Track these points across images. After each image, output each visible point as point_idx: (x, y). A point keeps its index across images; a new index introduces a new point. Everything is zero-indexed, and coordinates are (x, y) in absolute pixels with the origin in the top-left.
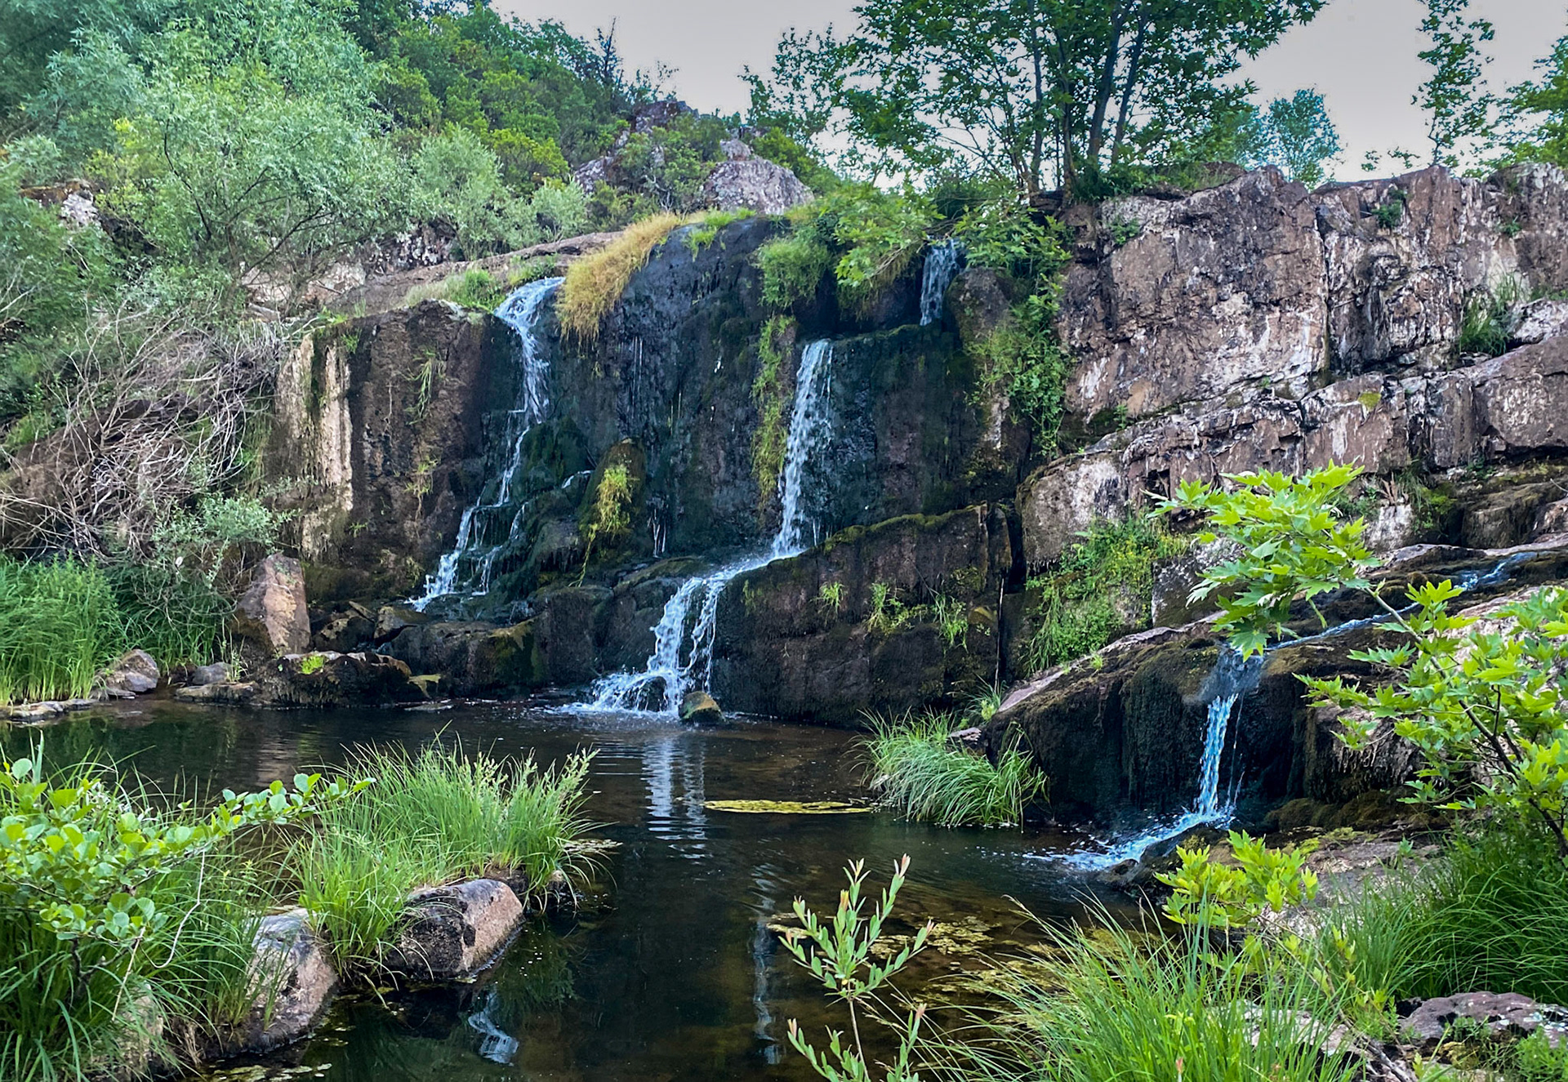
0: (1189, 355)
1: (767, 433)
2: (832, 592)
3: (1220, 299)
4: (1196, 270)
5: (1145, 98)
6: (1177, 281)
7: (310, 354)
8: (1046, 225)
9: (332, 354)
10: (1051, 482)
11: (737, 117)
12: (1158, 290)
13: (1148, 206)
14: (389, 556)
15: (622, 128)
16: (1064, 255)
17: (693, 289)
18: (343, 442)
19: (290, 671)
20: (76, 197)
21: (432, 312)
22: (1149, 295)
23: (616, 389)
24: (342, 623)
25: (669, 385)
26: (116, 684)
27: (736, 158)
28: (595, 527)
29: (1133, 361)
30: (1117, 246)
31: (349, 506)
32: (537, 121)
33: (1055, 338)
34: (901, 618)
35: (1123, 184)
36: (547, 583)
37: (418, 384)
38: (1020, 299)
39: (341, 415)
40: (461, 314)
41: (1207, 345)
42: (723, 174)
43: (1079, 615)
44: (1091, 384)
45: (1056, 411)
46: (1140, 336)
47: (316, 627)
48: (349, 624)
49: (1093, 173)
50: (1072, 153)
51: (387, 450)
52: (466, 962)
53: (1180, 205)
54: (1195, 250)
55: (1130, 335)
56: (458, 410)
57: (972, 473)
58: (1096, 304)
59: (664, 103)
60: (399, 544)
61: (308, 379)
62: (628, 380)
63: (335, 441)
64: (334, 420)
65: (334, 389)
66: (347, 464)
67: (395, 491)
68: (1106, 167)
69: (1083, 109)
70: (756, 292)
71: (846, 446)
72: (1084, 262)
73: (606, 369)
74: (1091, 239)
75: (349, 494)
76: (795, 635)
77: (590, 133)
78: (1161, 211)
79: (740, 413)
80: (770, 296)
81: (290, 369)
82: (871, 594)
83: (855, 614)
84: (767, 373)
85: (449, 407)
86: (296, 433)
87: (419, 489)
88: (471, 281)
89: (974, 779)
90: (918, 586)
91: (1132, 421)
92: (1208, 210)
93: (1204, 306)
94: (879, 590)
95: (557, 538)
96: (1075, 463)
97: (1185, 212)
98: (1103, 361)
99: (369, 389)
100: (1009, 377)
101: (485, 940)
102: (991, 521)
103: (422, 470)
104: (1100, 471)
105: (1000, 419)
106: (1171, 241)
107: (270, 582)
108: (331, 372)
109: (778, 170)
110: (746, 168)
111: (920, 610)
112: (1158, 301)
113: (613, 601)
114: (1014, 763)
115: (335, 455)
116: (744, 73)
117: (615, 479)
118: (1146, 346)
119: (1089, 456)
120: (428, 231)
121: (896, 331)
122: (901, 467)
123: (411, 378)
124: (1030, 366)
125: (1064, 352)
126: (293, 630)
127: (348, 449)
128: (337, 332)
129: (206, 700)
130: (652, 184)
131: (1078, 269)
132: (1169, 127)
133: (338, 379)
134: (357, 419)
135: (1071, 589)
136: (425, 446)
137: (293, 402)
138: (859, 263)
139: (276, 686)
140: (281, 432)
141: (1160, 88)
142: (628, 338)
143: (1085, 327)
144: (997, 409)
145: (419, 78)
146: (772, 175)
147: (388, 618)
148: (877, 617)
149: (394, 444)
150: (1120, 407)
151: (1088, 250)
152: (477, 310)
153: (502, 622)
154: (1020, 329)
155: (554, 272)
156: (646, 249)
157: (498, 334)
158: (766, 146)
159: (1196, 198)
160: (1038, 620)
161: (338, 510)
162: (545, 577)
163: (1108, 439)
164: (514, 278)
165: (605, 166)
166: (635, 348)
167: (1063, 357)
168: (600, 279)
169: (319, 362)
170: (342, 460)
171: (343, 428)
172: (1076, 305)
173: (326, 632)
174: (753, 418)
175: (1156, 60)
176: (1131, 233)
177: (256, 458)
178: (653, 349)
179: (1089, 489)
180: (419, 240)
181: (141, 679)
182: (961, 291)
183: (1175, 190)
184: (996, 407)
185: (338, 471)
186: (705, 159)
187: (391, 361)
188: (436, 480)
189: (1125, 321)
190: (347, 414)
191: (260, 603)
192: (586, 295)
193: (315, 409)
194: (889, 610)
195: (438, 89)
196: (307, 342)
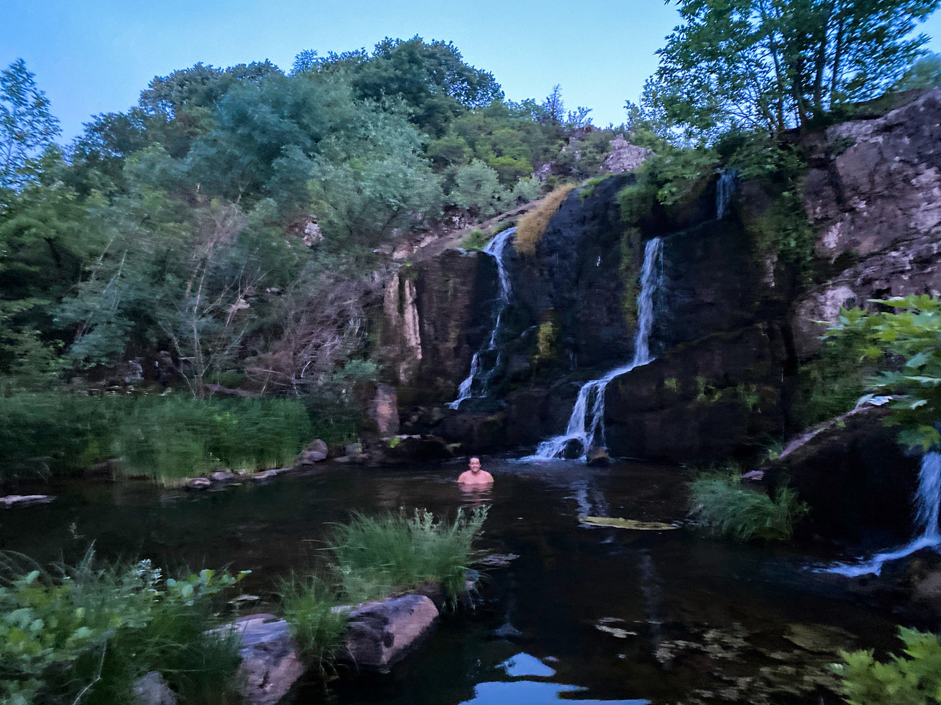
0: (899, 212)
1: (629, 294)
2: (671, 383)
3: (917, 174)
4: (897, 158)
5: (851, 62)
6: (884, 168)
7: (398, 283)
8: (790, 149)
9: (407, 283)
10: (809, 304)
11: (622, 127)
12: (871, 175)
13: (858, 126)
14: (440, 380)
15: (561, 146)
16: (803, 165)
17: (583, 221)
18: (415, 325)
19: (384, 446)
20: (311, 223)
21: (452, 254)
22: (865, 180)
23: (546, 281)
24: (415, 418)
25: (573, 275)
26: (307, 458)
27: (620, 148)
28: (537, 357)
29: (859, 222)
30: (840, 154)
31: (420, 357)
32: (519, 150)
33: (803, 215)
34: (717, 397)
35: (840, 115)
36: (514, 389)
37: (447, 292)
38: (777, 195)
39: (413, 312)
40: (465, 253)
41: (912, 204)
42: (612, 158)
43: (836, 387)
44: (832, 239)
45: (810, 259)
46: (862, 205)
47: (402, 421)
48: (420, 418)
49: (818, 112)
50: (805, 104)
51: (435, 327)
52: (385, 659)
53: (881, 121)
54: (894, 146)
55: (855, 206)
56: (467, 303)
57: (757, 303)
58: (829, 191)
59: (583, 128)
60: (445, 374)
61: (397, 296)
62: (552, 274)
63: (411, 325)
64: (410, 314)
65: (409, 299)
66: (418, 335)
67: (441, 347)
68: (826, 107)
69: (808, 76)
70: (618, 217)
71: (675, 296)
72: (818, 167)
73: (541, 272)
74: (821, 152)
75: (420, 351)
76: (651, 410)
77: (546, 151)
78: (867, 126)
79: (613, 285)
80: (625, 218)
81: (389, 292)
82: (696, 383)
83: (687, 395)
84: (626, 261)
85: (463, 301)
86: (394, 322)
87: (451, 345)
88: (473, 236)
89: (756, 509)
90: (726, 376)
91: (862, 260)
92: (901, 120)
93: (906, 180)
94: (701, 380)
95: (519, 364)
96: (823, 291)
97: (885, 124)
98: (839, 224)
99: (425, 297)
100: (776, 243)
101: (400, 641)
102: (770, 331)
103: (453, 335)
104: (842, 293)
105: (772, 268)
106: (876, 144)
107: (379, 400)
108: (407, 290)
109: (643, 150)
110: (625, 153)
111: (729, 390)
112: (872, 182)
113: (547, 397)
114: (786, 495)
115: (412, 332)
116: (627, 105)
117: (546, 329)
118: (868, 211)
119: (834, 284)
120: (467, 214)
121: (701, 226)
122: (711, 304)
123: (444, 290)
124: (789, 235)
125: (811, 222)
126: (390, 424)
127: (418, 328)
128: (409, 270)
129: (346, 463)
130: (575, 170)
131: (814, 172)
132: (870, 76)
133: (411, 294)
134: (420, 313)
135: (828, 370)
136: (453, 323)
137: (392, 308)
138: (670, 191)
139: (378, 454)
140: (387, 323)
141: (860, 54)
142: (551, 252)
143: (824, 206)
144: (770, 263)
145: (462, 140)
146: (639, 153)
147: (437, 414)
148: (701, 396)
149: (439, 323)
150: (854, 251)
151: (820, 159)
152: (474, 250)
153: (492, 412)
154: (779, 213)
155: (512, 225)
156: (557, 204)
157: (486, 260)
158: (637, 139)
159: (892, 114)
160: (807, 392)
161: (415, 359)
162: (513, 386)
163: (847, 272)
164: (494, 231)
165: (552, 166)
166: (555, 258)
167: (810, 226)
168: (534, 224)
169: (401, 287)
170: (415, 334)
171: (414, 318)
172: (816, 193)
173: (408, 423)
174: (620, 287)
175: (856, 39)
176: (848, 143)
177: (376, 337)
178: (564, 257)
179: (835, 306)
180: (463, 219)
181: (318, 454)
182: (740, 196)
183: (876, 113)
184: (768, 262)
185: (414, 340)
186: (602, 152)
187: (434, 282)
188: (459, 339)
189: (850, 198)
190: (416, 311)
191: (375, 411)
192: (527, 234)
193: (401, 310)
194: (708, 392)
195: (472, 144)
196: (396, 278)
